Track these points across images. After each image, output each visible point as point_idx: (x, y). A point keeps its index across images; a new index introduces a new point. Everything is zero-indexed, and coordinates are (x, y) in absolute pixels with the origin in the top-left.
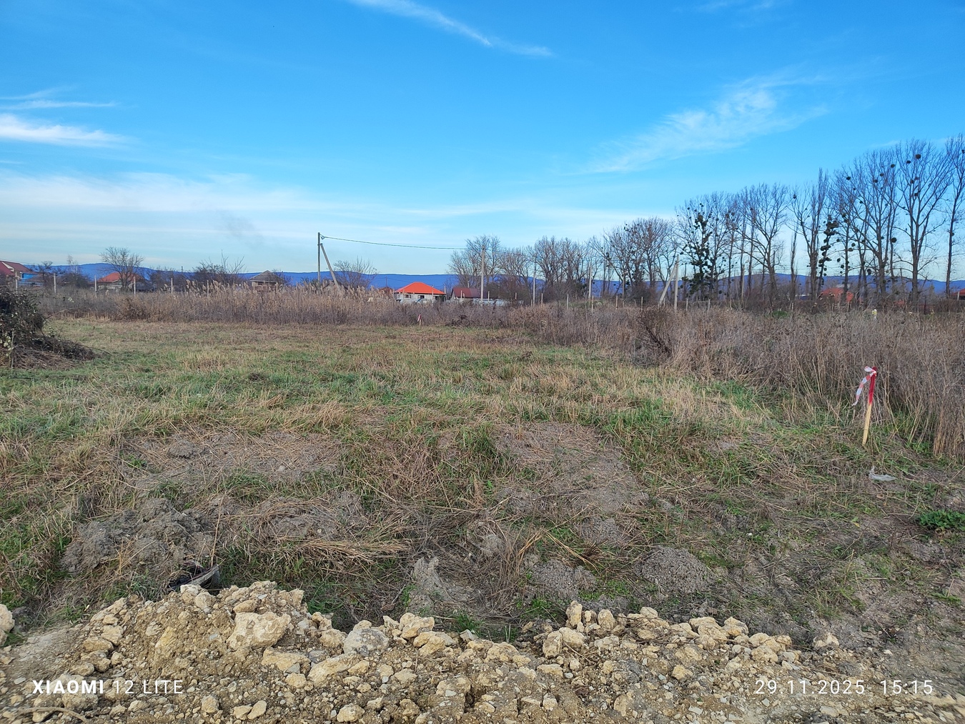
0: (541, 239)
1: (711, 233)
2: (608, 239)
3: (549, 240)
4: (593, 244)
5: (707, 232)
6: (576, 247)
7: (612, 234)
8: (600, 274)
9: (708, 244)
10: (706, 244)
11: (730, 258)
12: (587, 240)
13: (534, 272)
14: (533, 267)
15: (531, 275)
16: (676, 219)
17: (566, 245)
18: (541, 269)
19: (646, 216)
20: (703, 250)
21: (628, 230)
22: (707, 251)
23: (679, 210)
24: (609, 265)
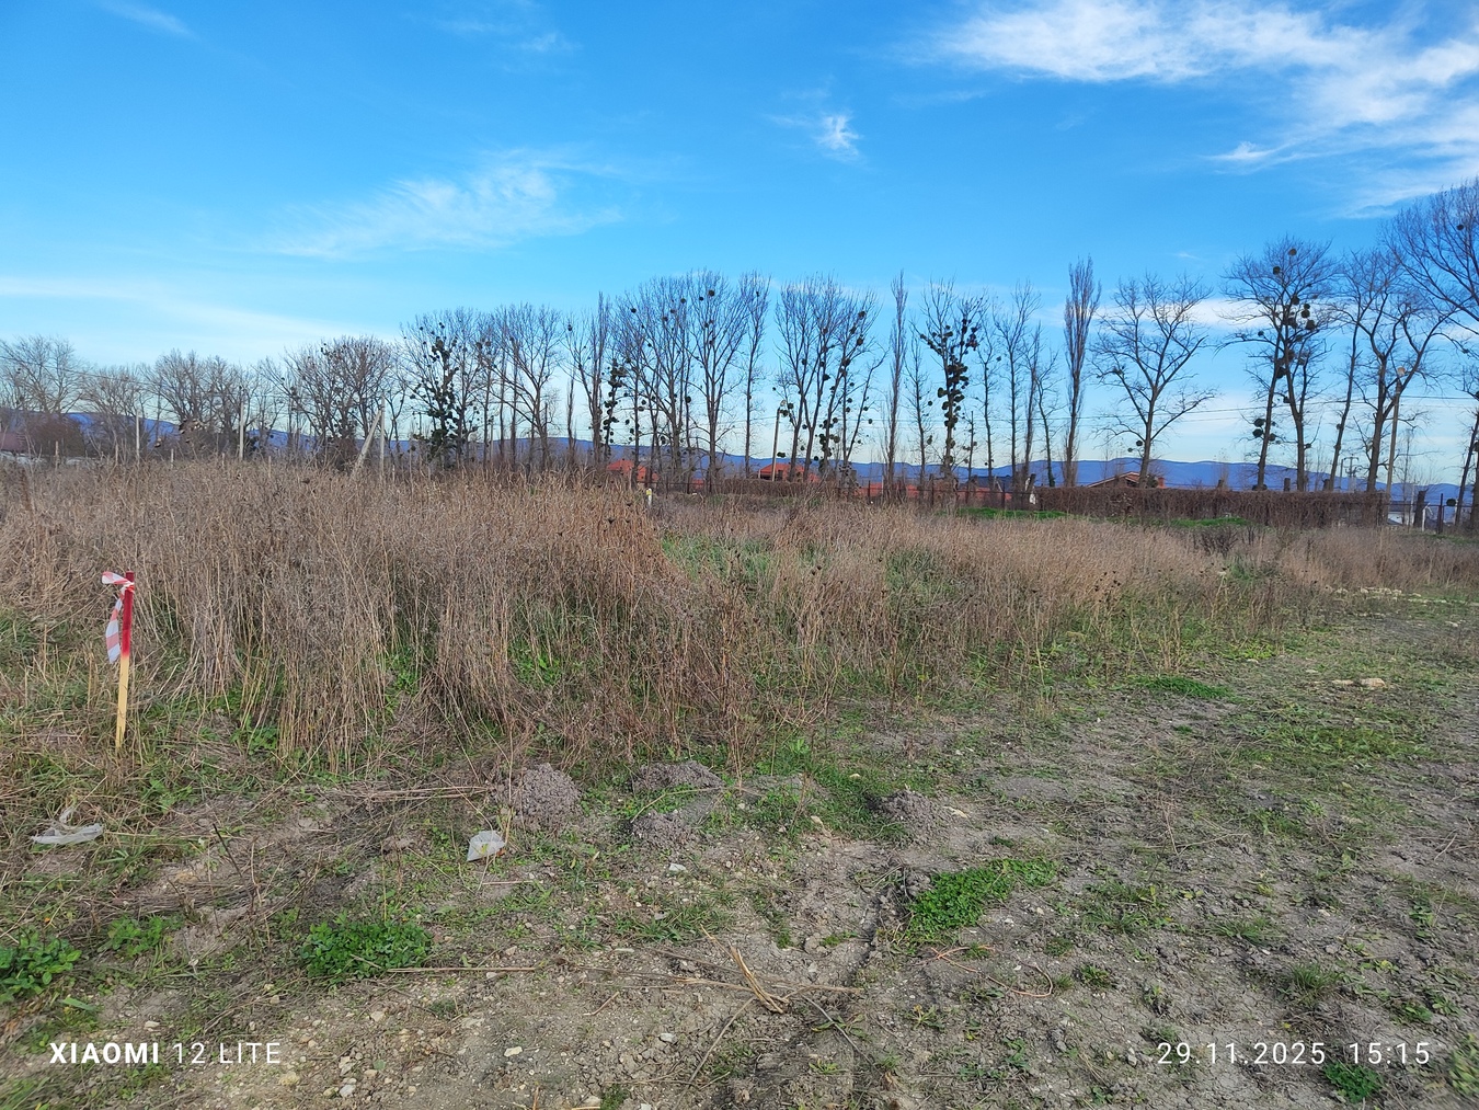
0: (168, 354)
1: (457, 369)
2: (295, 366)
3: (185, 357)
4: (267, 370)
5: (451, 368)
6: (236, 373)
7: (299, 357)
8: (282, 424)
9: (452, 385)
10: (449, 385)
11: (486, 410)
12: (256, 364)
13: (154, 409)
14: (154, 401)
15: (151, 414)
16: (402, 342)
17: (218, 369)
18: (170, 407)
19: (355, 333)
20: (445, 393)
21: (327, 354)
22: (452, 397)
23: (406, 329)
24: (297, 409)
